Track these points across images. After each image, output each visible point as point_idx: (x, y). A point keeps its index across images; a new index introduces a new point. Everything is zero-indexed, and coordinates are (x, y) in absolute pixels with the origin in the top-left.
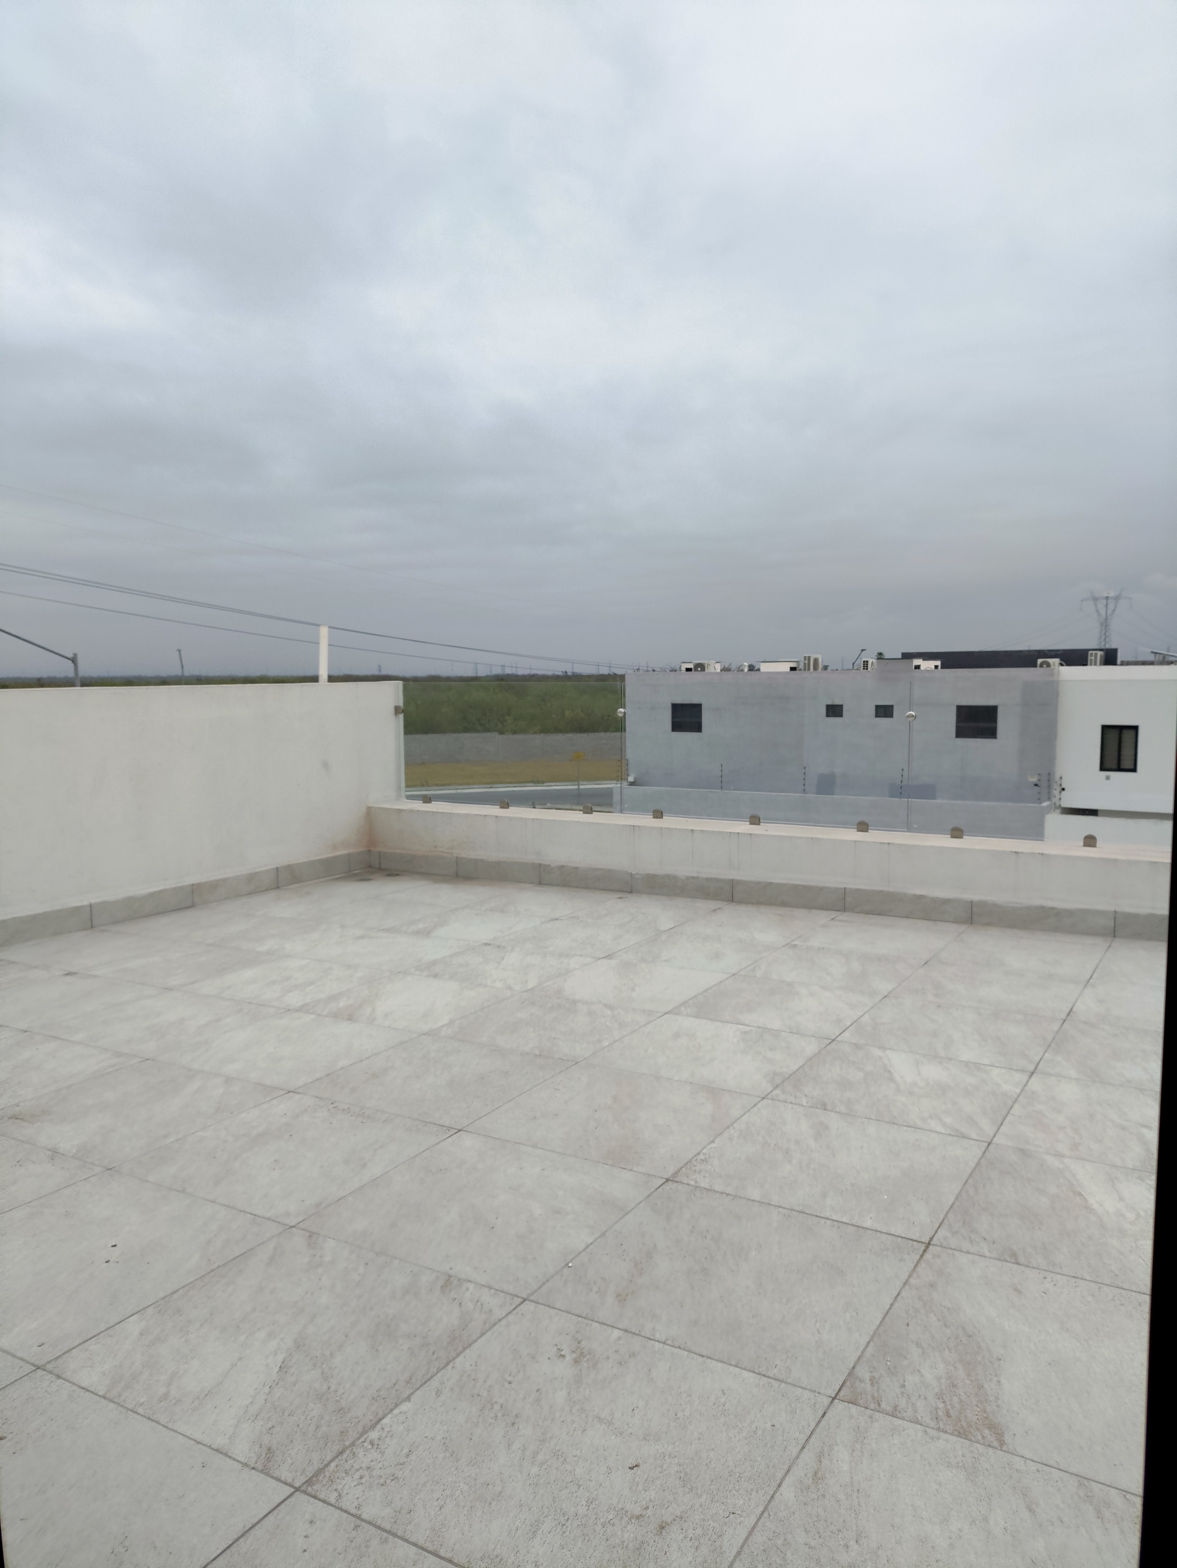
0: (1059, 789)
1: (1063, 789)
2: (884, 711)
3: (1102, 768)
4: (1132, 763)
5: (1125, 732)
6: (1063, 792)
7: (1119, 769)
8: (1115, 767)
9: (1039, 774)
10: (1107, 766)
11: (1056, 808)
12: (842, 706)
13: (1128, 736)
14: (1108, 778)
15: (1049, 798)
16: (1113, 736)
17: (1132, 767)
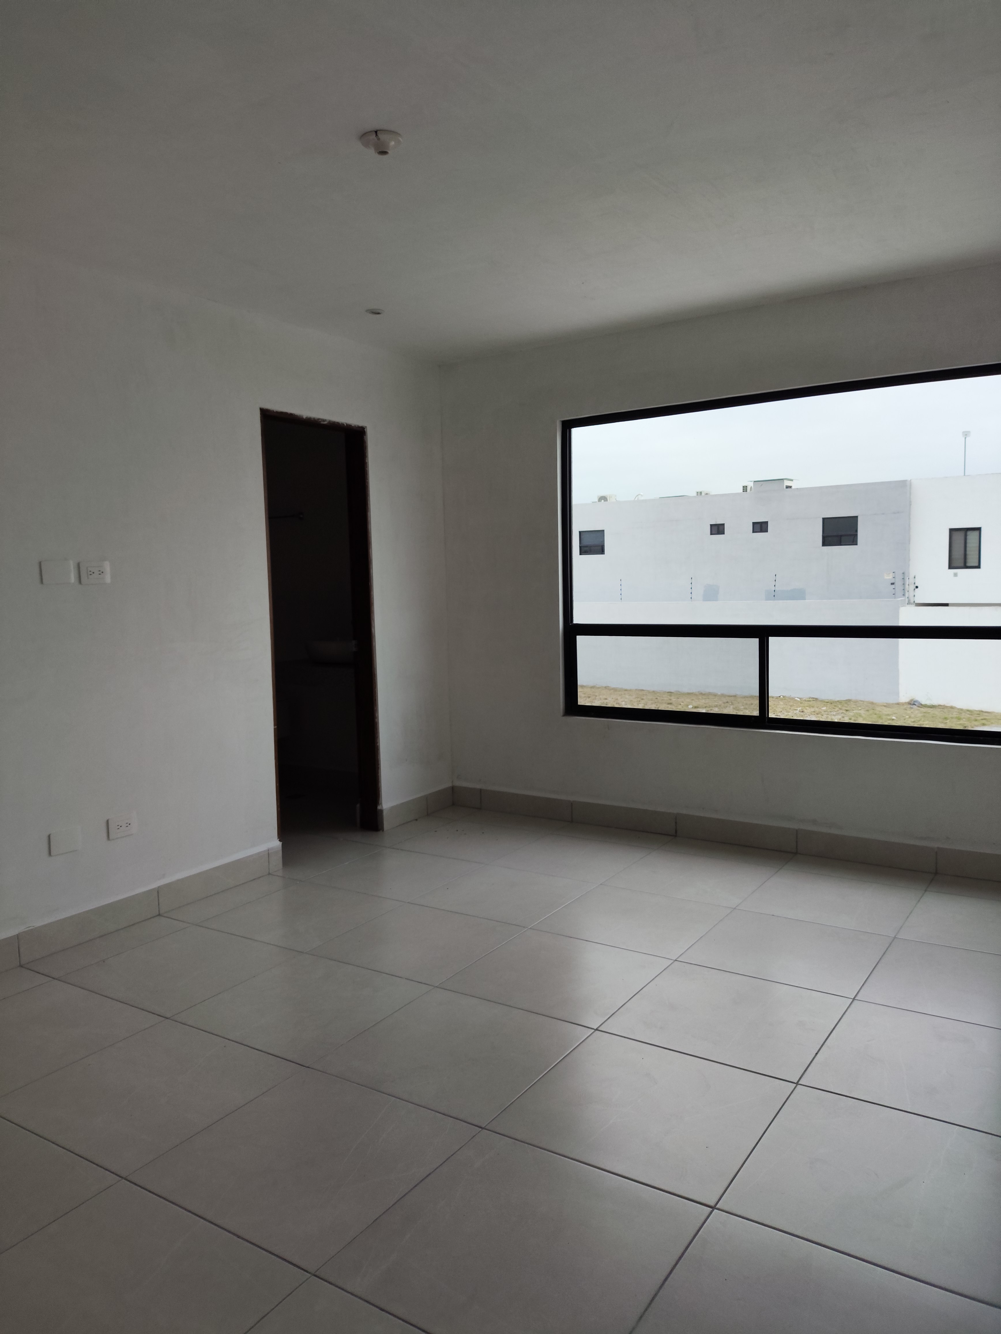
0: (913, 587)
1: (917, 587)
2: (760, 527)
3: (950, 567)
4: (977, 561)
5: (969, 533)
6: (916, 589)
7: (966, 567)
8: (962, 565)
9: (894, 572)
10: (954, 565)
11: (909, 603)
12: (723, 525)
13: (972, 536)
14: (956, 575)
15: (903, 595)
16: (959, 537)
17: (977, 564)
